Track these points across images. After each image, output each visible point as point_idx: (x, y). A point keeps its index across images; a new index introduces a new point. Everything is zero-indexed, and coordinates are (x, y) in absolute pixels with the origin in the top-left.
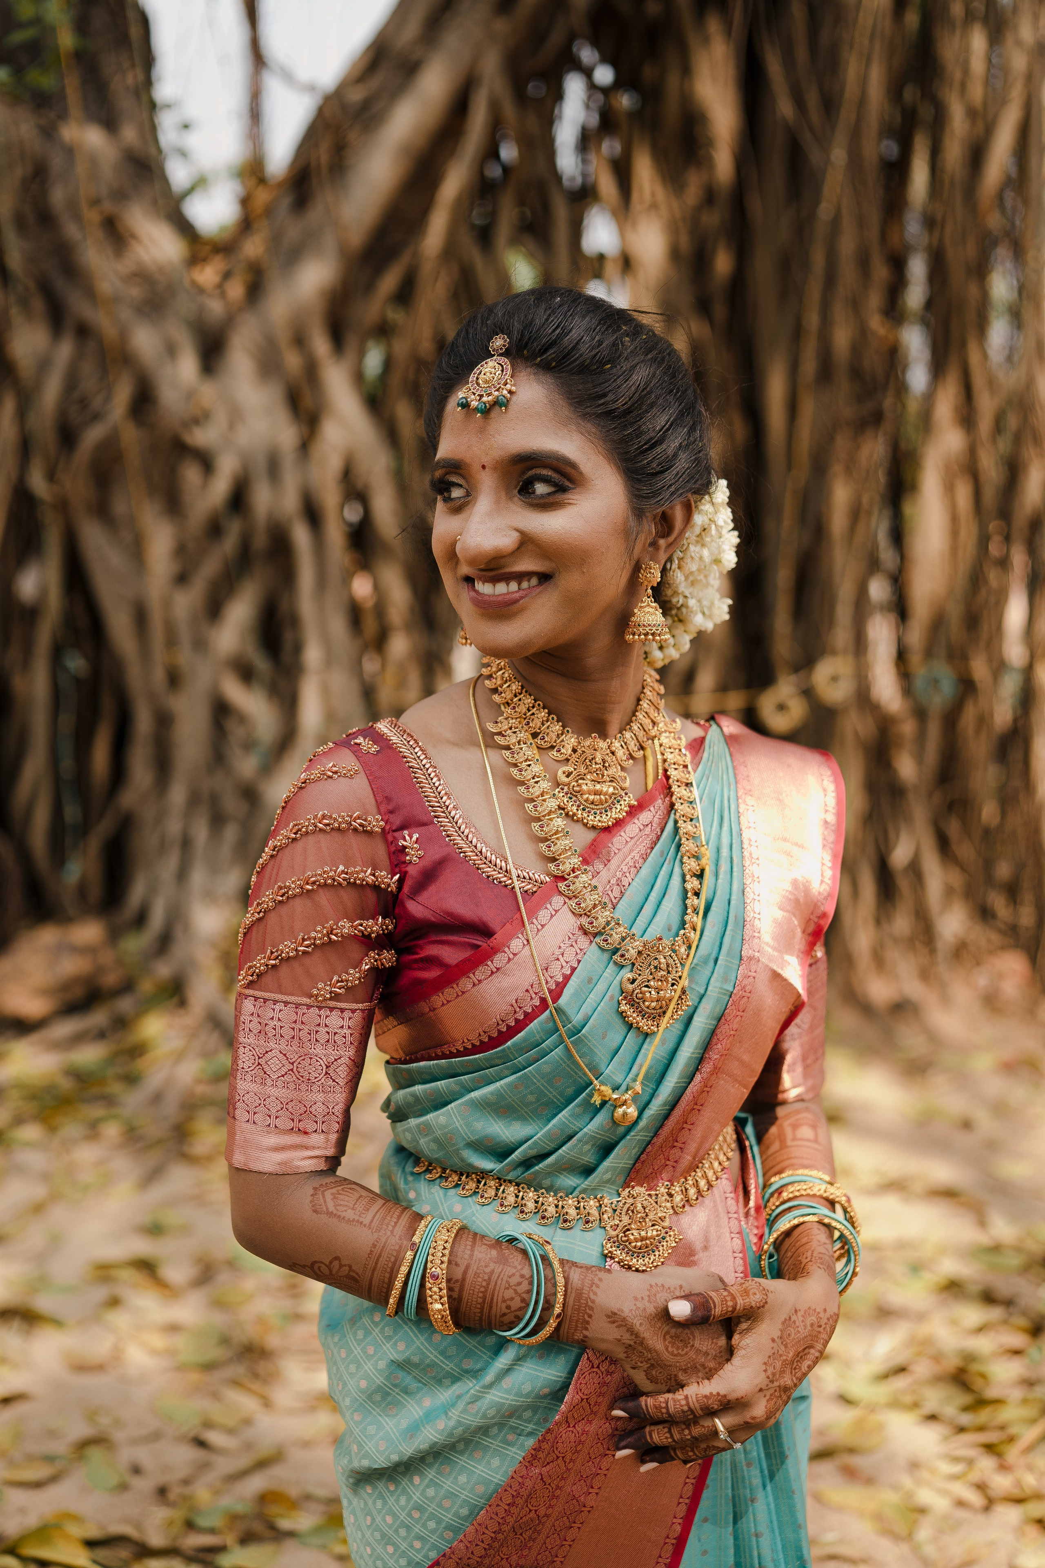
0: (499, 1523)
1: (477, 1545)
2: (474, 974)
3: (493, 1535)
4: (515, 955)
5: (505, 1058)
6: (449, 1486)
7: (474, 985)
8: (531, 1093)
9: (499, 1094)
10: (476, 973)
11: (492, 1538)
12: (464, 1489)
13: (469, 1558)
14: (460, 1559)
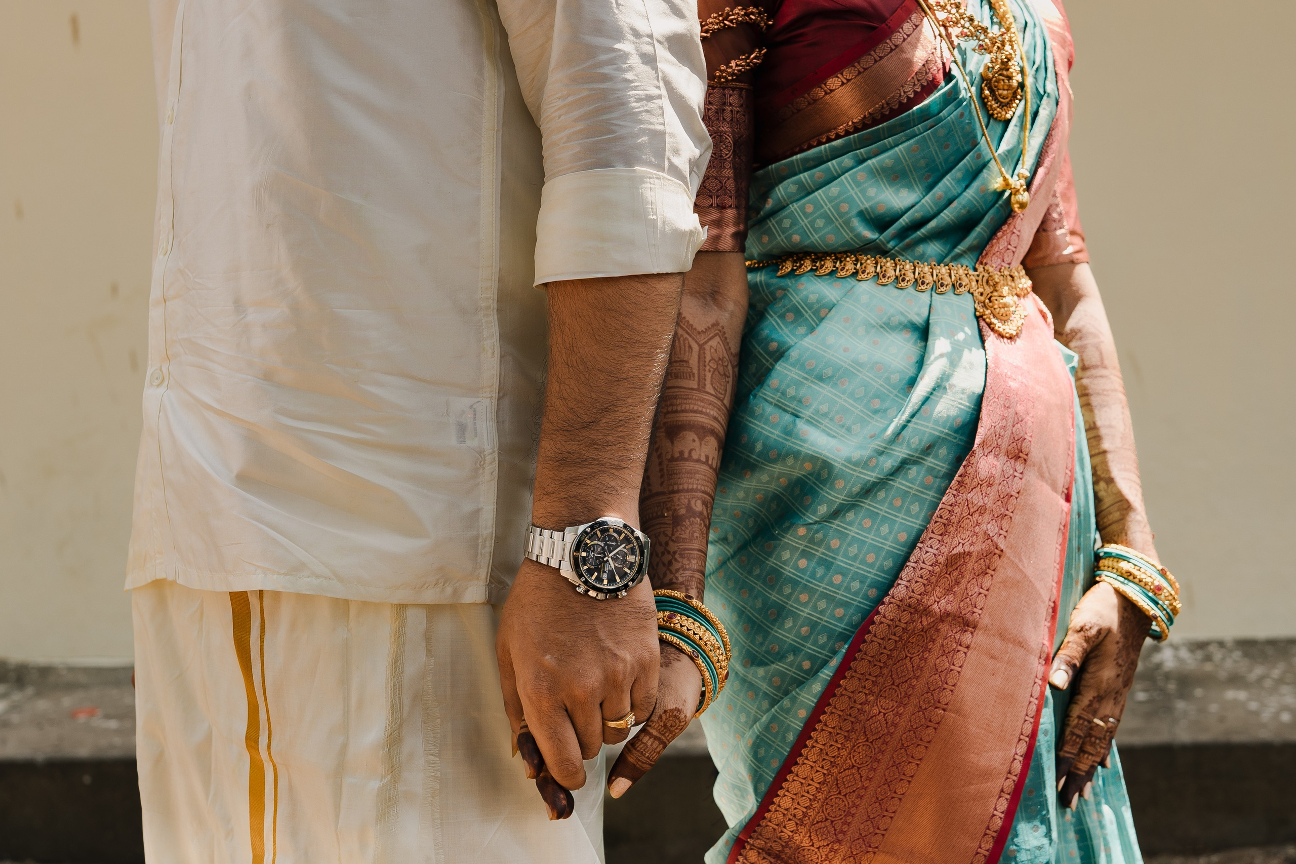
0: (935, 555)
1: (917, 582)
2: (875, 51)
3: (931, 568)
4: (908, 36)
5: (905, 126)
6: (873, 540)
7: (876, 61)
8: (924, 158)
9: (897, 160)
10: (877, 51)
11: (930, 571)
12: (886, 539)
13: (910, 598)
14: (901, 601)
